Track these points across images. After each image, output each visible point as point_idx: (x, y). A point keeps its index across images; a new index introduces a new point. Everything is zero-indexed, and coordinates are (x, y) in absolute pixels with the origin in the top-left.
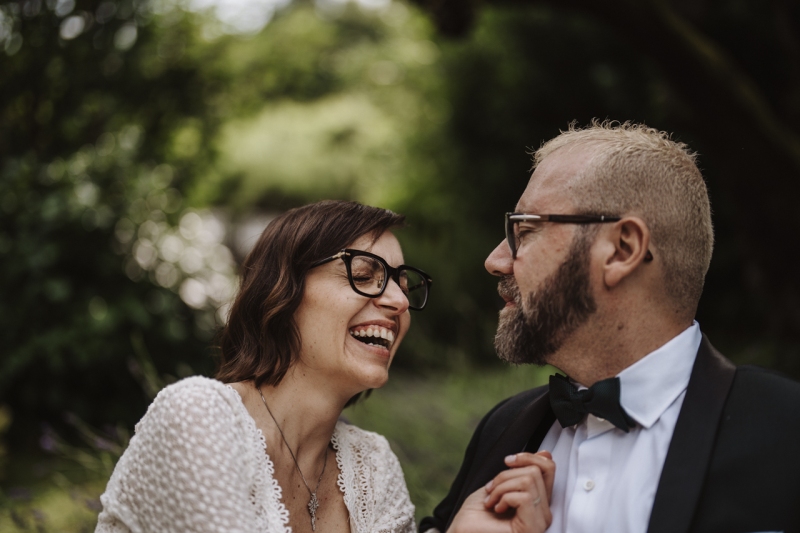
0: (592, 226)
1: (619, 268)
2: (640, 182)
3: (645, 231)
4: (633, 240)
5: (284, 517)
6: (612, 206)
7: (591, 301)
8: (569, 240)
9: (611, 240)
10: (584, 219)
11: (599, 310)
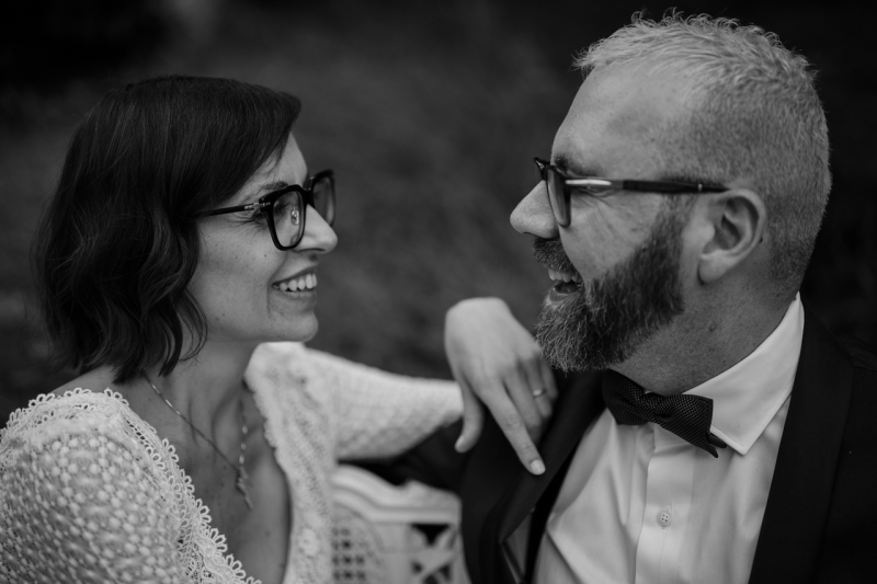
0: (684, 198)
1: (721, 259)
2: (753, 133)
3: (762, 212)
4: (742, 221)
5: (221, 544)
6: (713, 172)
7: (678, 300)
8: (651, 217)
9: (711, 219)
10: (673, 186)
11: (687, 311)
